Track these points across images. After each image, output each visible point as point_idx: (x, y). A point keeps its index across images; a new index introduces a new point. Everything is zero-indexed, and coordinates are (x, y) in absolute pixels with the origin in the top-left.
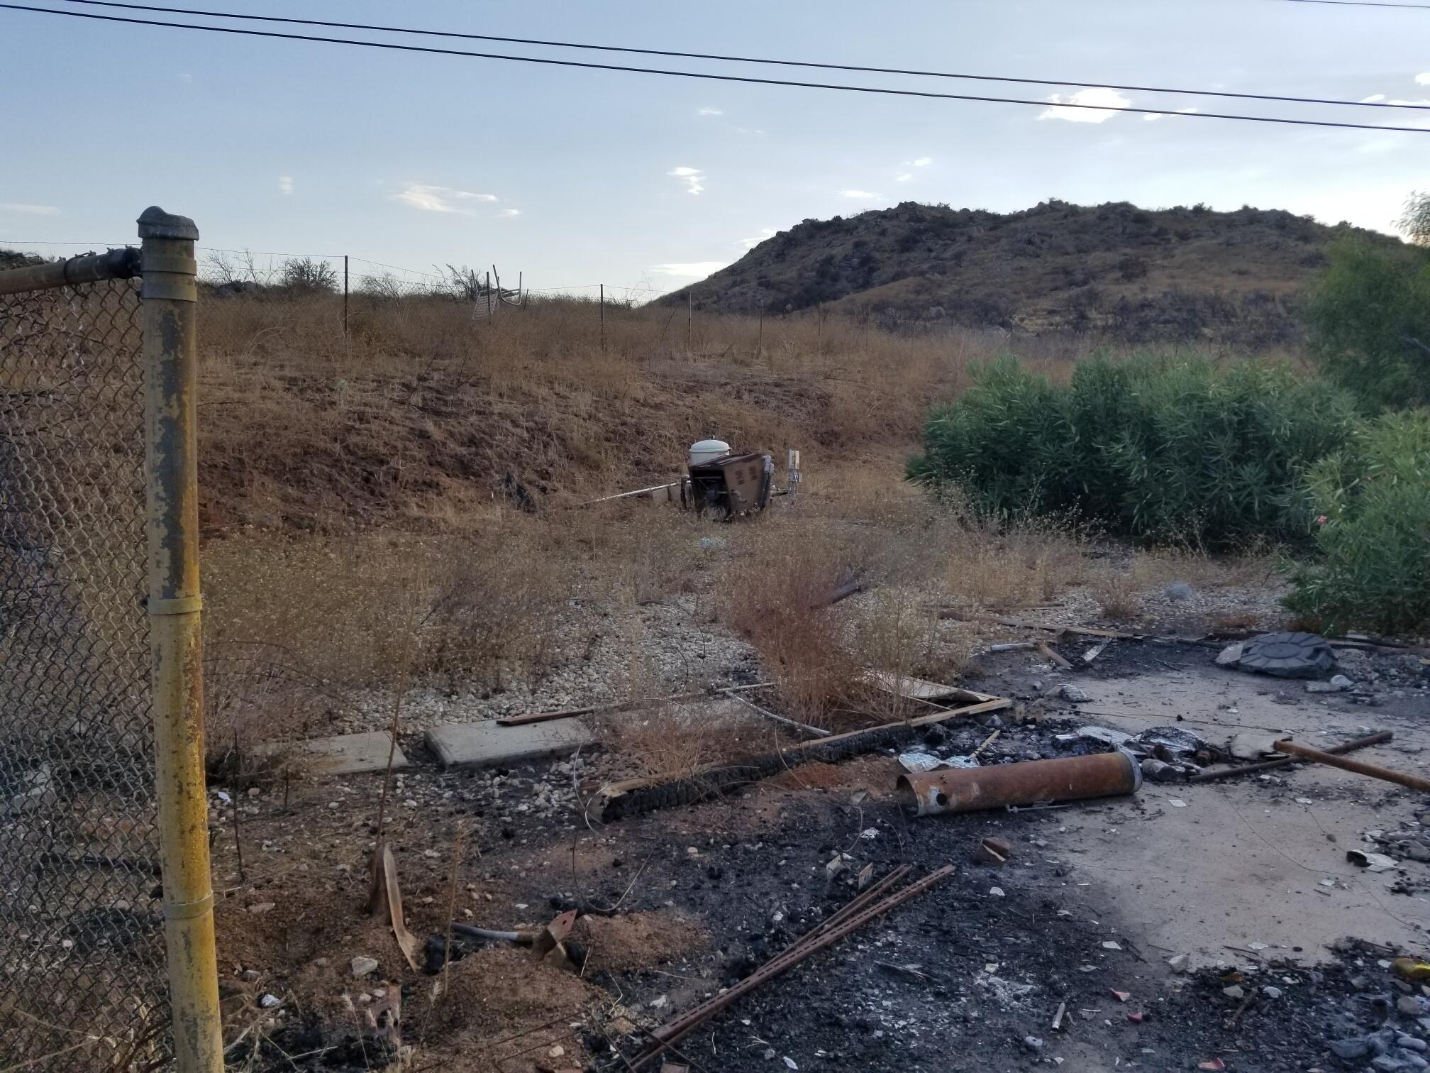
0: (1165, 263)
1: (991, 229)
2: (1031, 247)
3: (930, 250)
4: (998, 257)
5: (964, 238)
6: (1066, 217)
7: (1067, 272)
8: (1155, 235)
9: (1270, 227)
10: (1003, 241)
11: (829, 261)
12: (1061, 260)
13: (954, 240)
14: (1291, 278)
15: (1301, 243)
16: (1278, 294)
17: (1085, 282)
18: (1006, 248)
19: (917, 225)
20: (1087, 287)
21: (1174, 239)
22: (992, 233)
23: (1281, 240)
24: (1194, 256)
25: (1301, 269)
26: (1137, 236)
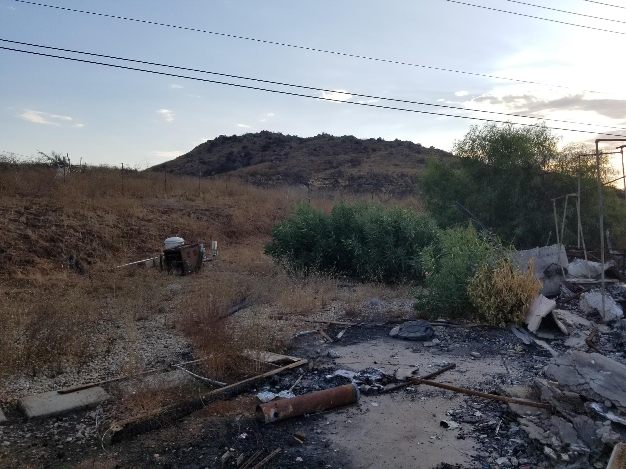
0: (368, 160)
1: (299, 144)
2: (315, 152)
3: (275, 151)
4: (303, 155)
5: (288, 147)
6: (329, 140)
7: (330, 163)
8: (364, 149)
9: (406, 148)
10: (305, 149)
11: (231, 153)
12: (328, 158)
13: (284, 147)
14: (414, 168)
15: (417, 154)
16: (409, 174)
17: (337, 167)
18: (306, 152)
19: (269, 140)
20: (338, 169)
21: (371, 151)
22: (300, 145)
23: (410, 153)
24: (378, 158)
25: (417, 164)
26: (357, 149)
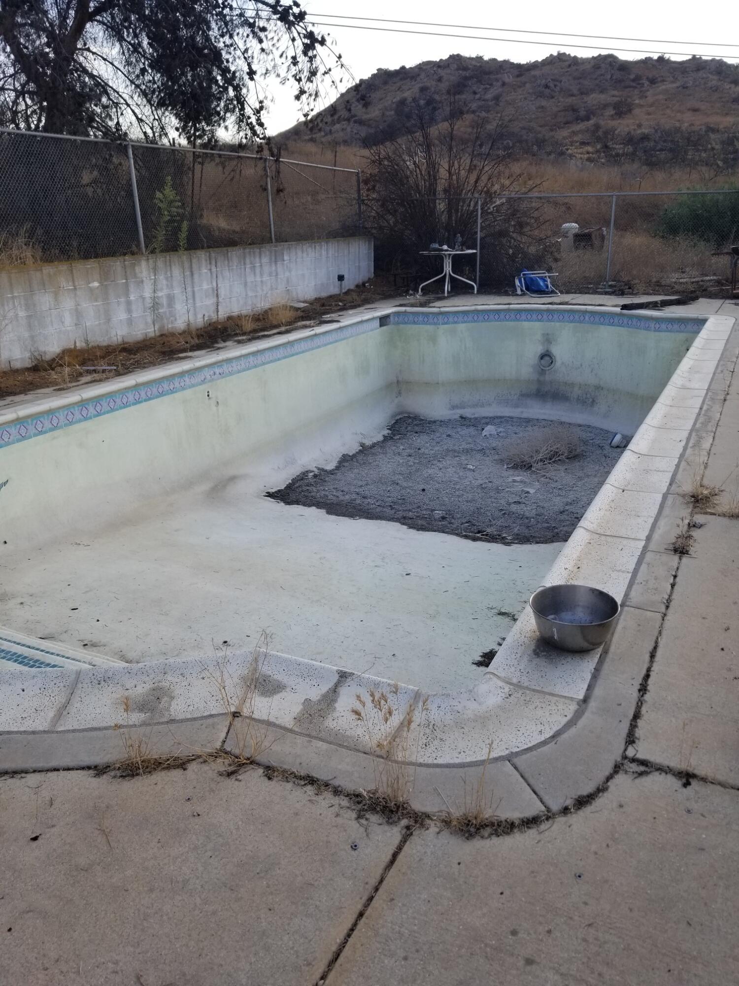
0: (642, 102)
1: (518, 76)
2: (547, 90)
3: (475, 93)
4: (525, 99)
5: (499, 84)
6: (570, 66)
7: (575, 110)
8: (633, 80)
9: (711, 73)
10: (528, 86)
11: (403, 102)
12: (570, 100)
13: (491, 85)
14: (727, 114)
15: (733, 86)
16: (721, 127)
17: (588, 118)
18: (531, 91)
19: (464, 73)
20: (592, 122)
21: (646, 83)
22: (519, 79)
23: (719, 83)
24: (661, 97)
25: (733, 107)
26: (621, 81)
